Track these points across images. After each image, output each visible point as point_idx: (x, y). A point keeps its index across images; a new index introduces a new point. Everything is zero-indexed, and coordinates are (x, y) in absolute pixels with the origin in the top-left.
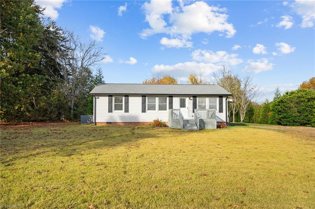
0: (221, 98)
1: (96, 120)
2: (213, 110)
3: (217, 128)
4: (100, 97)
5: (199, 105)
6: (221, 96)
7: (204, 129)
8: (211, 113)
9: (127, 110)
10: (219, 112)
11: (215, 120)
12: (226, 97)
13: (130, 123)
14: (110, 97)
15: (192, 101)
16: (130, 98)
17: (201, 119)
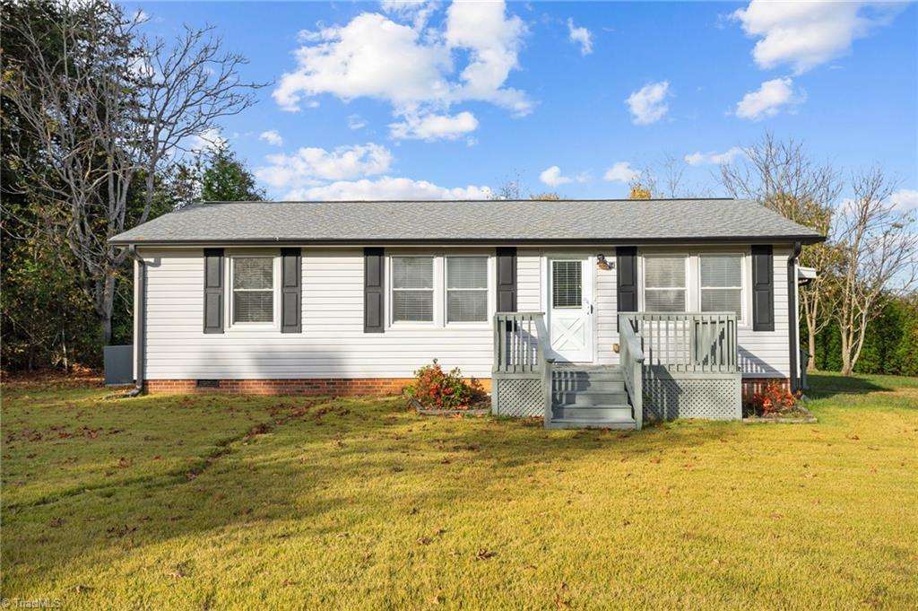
0: (765, 257)
1: (148, 370)
2: (724, 316)
3: (745, 416)
4: (163, 260)
5: (648, 295)
6: (762, 248)
7: (670, 420)
8: (708, 336)
9: (292, 322)
10: (756, 329)
11: (732, 368)
12: (792, 252)
13: (309, 382)
14: (214, 260)
15: (614, 271)
16: (308, 263)
17: (655, 363)
